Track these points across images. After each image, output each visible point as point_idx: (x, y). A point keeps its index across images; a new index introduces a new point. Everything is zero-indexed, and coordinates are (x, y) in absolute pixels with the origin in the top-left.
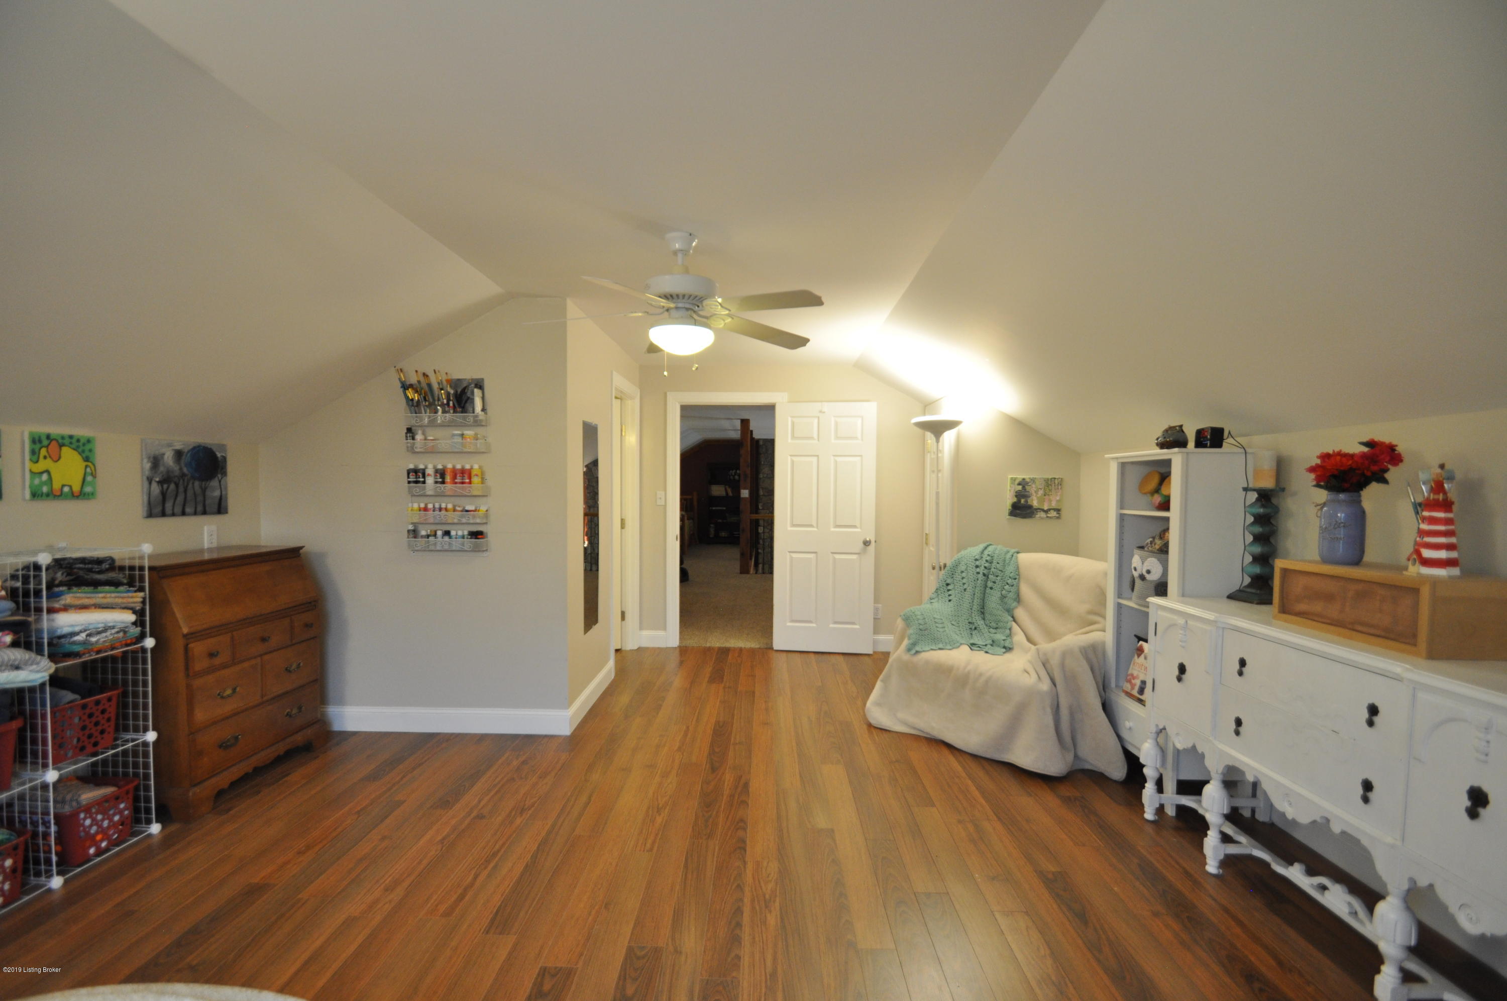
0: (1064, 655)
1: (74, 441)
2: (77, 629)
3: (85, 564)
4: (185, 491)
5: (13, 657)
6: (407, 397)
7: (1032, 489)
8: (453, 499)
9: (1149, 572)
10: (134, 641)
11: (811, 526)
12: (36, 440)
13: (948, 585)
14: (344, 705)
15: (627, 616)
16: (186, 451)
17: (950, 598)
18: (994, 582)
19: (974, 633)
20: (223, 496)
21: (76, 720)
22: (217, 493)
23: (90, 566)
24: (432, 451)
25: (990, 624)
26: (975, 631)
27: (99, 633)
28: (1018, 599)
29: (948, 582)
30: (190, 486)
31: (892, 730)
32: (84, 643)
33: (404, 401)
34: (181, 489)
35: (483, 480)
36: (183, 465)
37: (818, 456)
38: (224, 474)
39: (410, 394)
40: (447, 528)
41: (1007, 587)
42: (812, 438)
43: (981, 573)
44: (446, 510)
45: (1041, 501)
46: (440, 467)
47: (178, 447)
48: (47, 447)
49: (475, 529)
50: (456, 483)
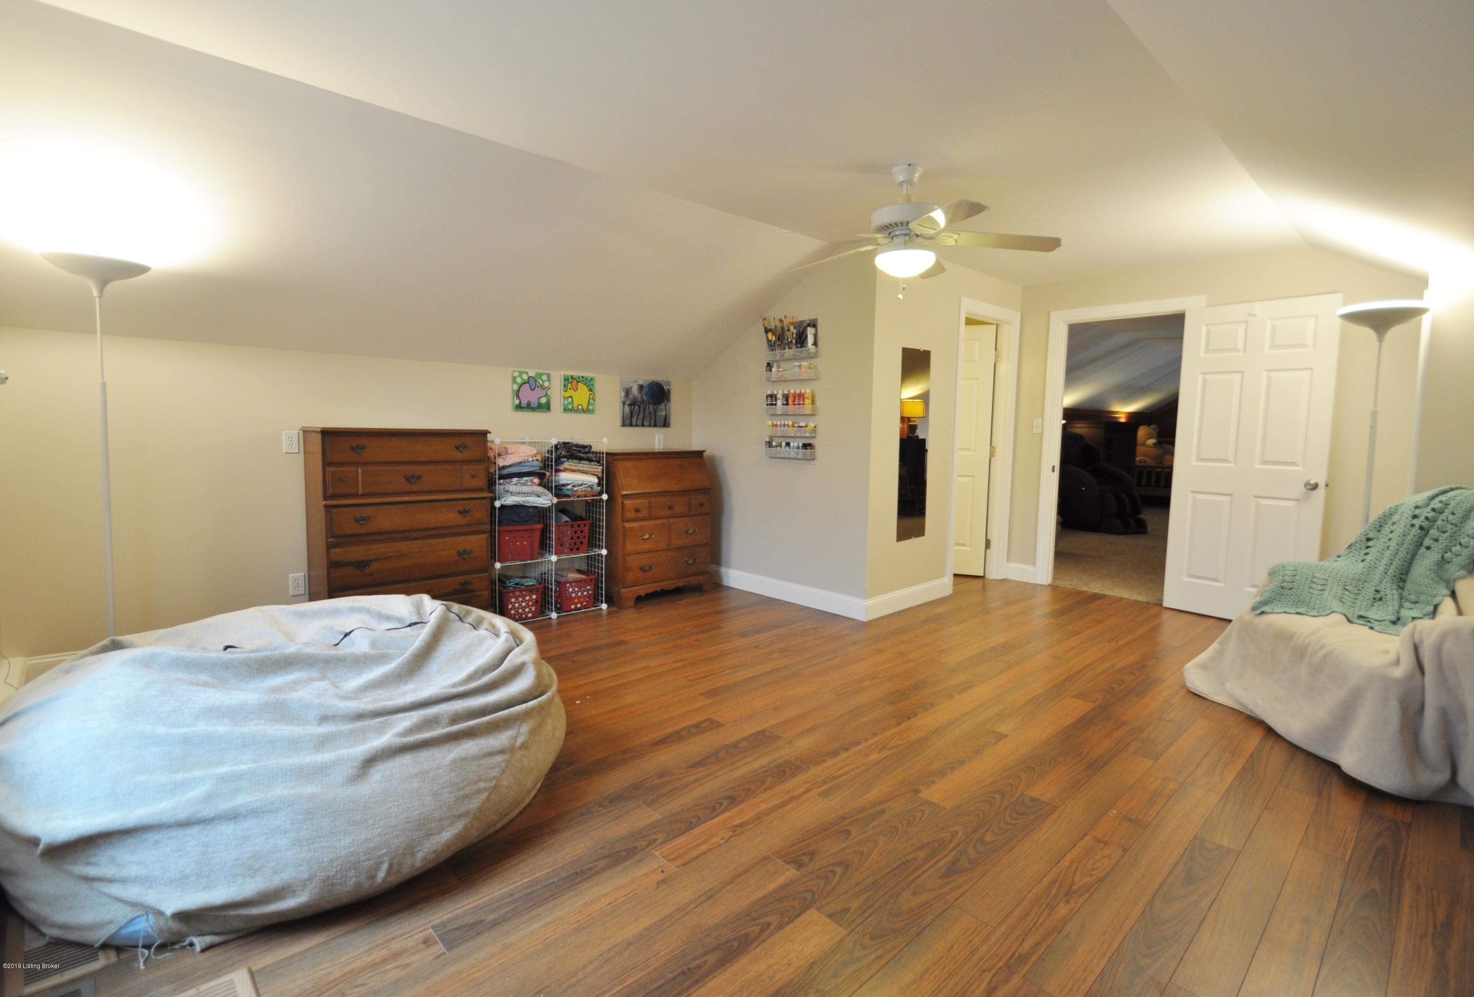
0: (1444, 637)
1: (584, 379)
2: (569, 482)
3: (577, 447)
4: (644, 411)
5: (536, 490)
6: (768, 339)
8: (791, 417)
10: (597, 494)
11: (1227, 460)
12: (566, 379)
13: (1369, 540)
14: (729, 568)
15: (993, 544)
16: (645, 385)
17: (1365, 557)
19: (1370, 603)
20: (667, 416)
21: (569, 533)
22: (664, 413)
23: (579, 449)
24: (781, 381)
25: (1409, 597)
26: (1380, 602)
27: (579, 486)
29: (1371, 535)
30: (647, 407)
31: (1209, 698)
32: (572, 490)
33: (766, 341)
34: (642, 410)
35: (813, 402)
36: (643, 394)
37: (1242, 372)
38: (669, 400)
39: (770, 335)
40: (788, 440)
41: (1456, 548)
42: (1236, 350)
43: (1417, 526)
44: (788, 426)
46: (786, 392)
47: (641, 383)
48: (571, 383)
49: (807, 441)
50: (795, 405)
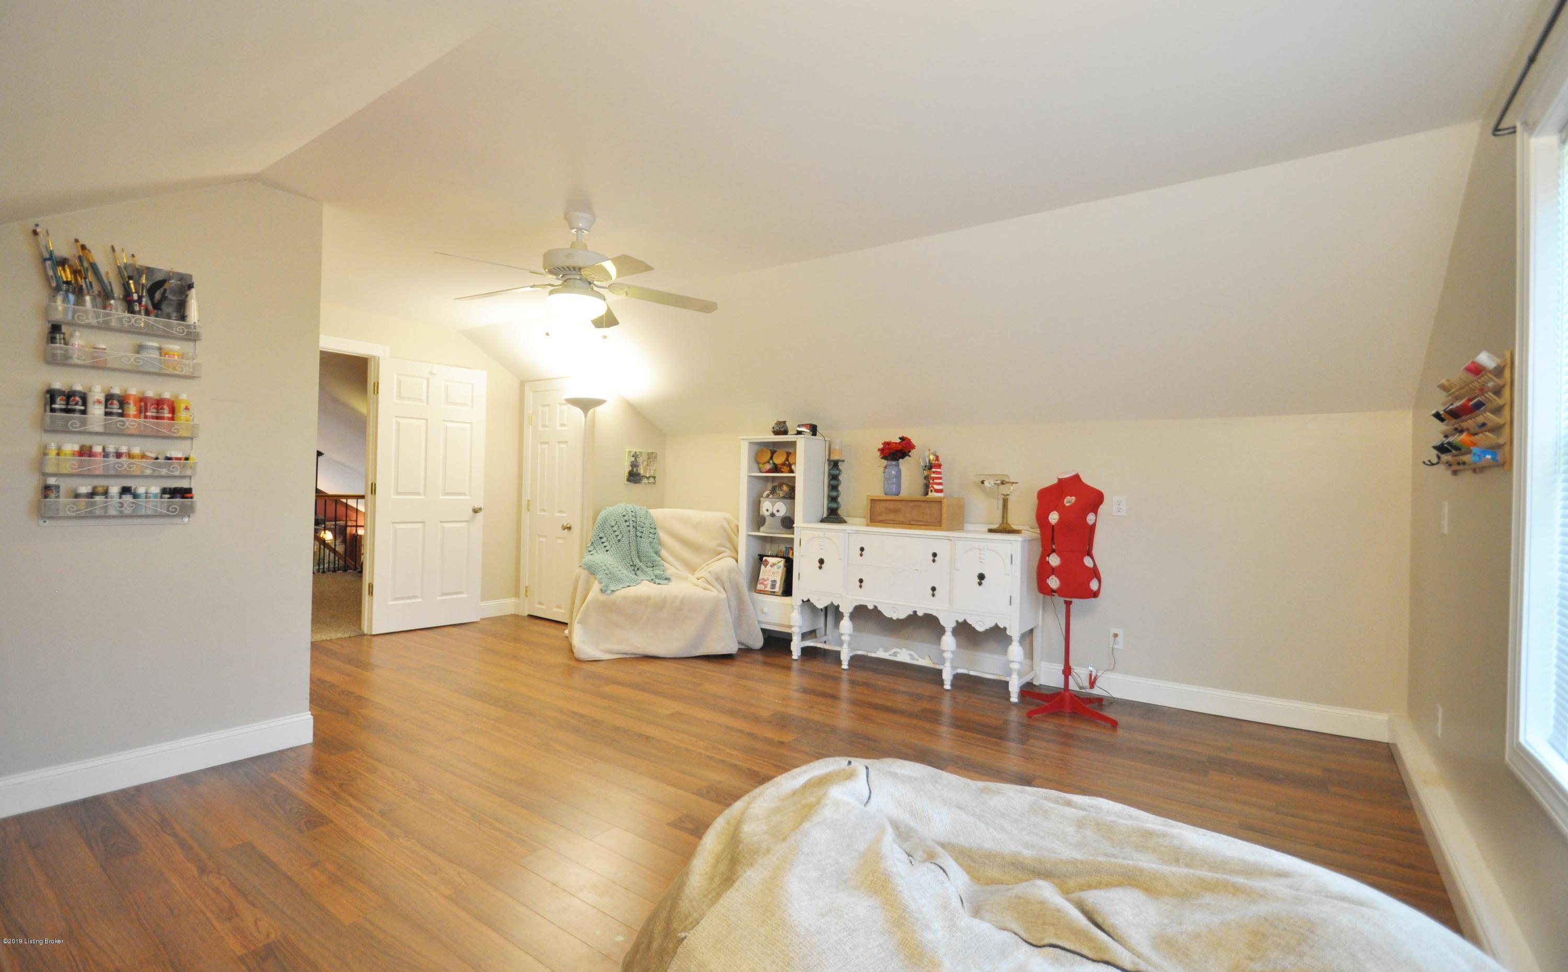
7: (640, 460)
8: (141, 440)
9: (778, 511)
11: (418, 494)
13: (601, 538)
17: (607, 548)
18: (642, 532)
19: (638, 572)
25: (649, 565)
26: (641, 571)
28: (660, 543)
29: (601, 536)
31: (602, 659)
37: (427, 420)
39: (66, 273)
41: (651, 535)
42: (419, 400)
43: (631, 526)
44: (128, 455)
45: (645, 470)
46: (116, 391)
49: (174, 484)
50: (146, 417)
